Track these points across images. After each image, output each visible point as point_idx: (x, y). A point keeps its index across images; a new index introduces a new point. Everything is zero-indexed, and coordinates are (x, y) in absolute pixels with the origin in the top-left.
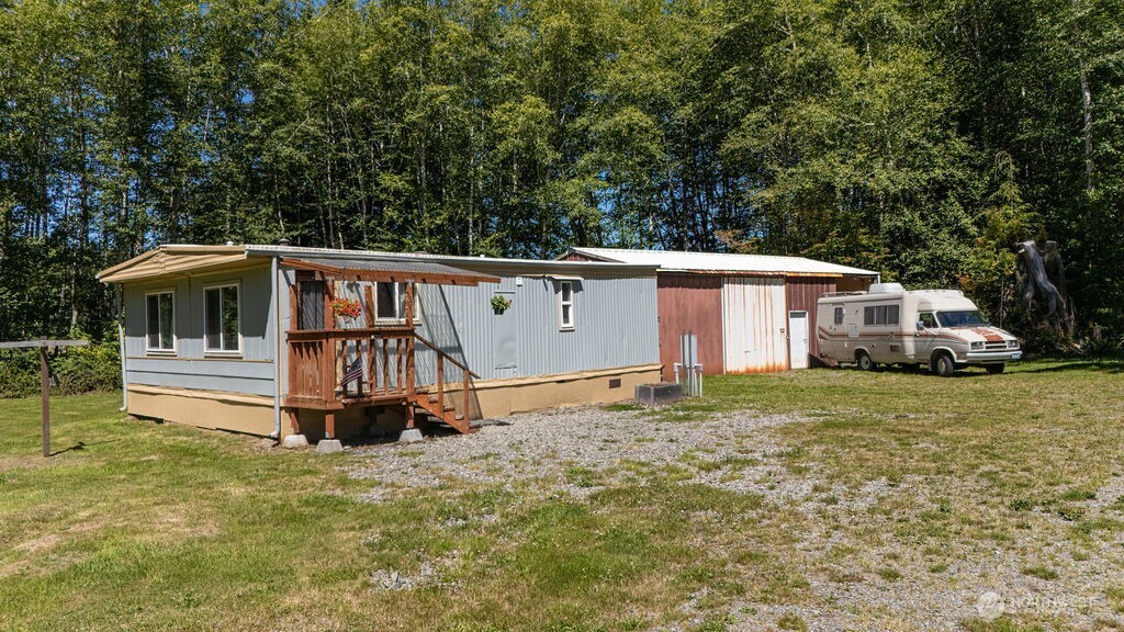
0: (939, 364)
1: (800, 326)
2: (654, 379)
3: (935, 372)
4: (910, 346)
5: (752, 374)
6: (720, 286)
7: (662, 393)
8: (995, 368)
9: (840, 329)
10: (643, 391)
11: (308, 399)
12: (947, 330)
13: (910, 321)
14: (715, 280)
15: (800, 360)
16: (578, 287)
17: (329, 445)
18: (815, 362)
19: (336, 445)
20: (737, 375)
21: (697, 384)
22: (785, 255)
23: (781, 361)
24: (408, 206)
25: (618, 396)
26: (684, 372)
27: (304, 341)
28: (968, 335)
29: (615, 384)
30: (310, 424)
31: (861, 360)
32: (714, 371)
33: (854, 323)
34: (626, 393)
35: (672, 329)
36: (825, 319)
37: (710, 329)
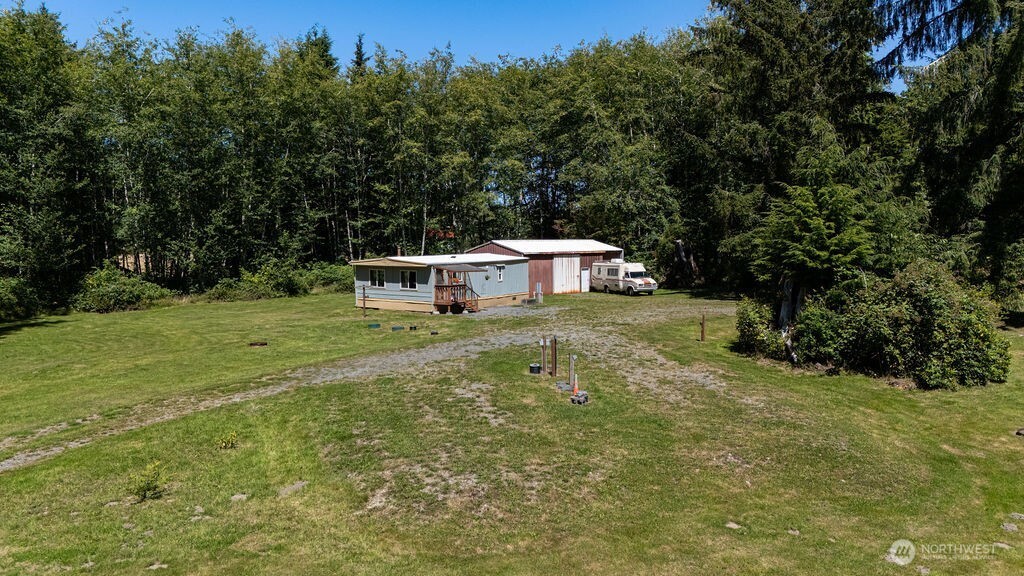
0: (628, 292)
1: (586, 274)
2: (527, 297)
3: (628, 295)
4: (621, 284)
5: (564, 294)
6: (552, 258)
7: (530, 302)
8: (650, 293)
9: (600, 276)
10: (524, 301)
11: (441, 302)
12: (632, 279)
13: (621, 274)
14: (550, 256)
15: (586, 288)
16: (503, 267)
17: (449, 314)
18: (592, 289)
19: (451, 314)
20: (558, 295)
21: (541, 299)
22: (584, 238)
23: (577, 289)
24: (393, 201)
25: (516, 302)
26: (537, 295)
27: (439, 288)
28: (638, 281)
29: (514, 299)
30: (442, 309)
31: (606, 290)
32: (549, 293)
33: (604, 275)
34: (518, 301)
35: (534, 277)
36: (595, 272)
37: (547, 277)
